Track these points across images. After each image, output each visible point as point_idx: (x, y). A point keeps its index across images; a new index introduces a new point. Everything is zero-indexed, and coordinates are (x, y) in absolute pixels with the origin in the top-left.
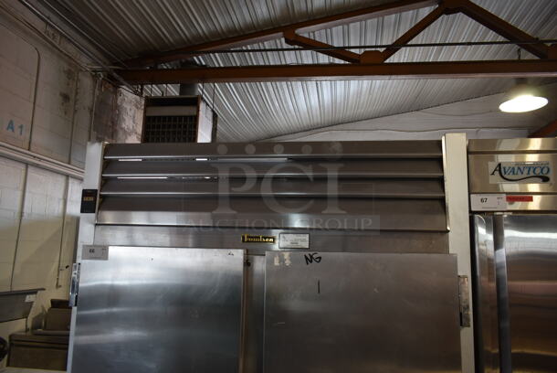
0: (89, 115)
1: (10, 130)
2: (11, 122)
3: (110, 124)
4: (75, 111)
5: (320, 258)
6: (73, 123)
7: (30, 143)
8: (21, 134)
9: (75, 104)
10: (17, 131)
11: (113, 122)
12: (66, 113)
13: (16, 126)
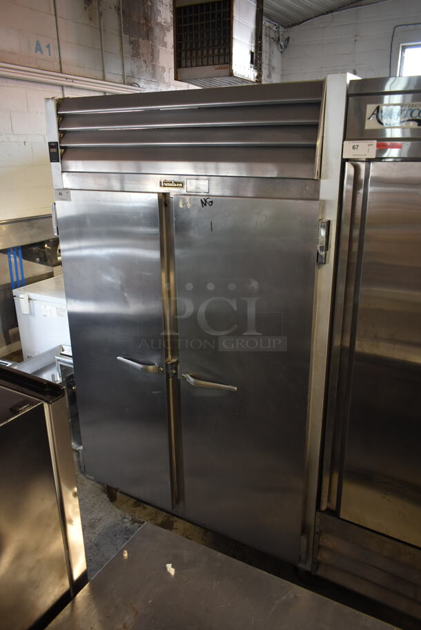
0: (116, 15)
1: (39, 52)
2: (38, 43)
3: (143, 21)
4: (101, 14)
5: (212, 202)
6: (100, 29)
7: (60, 62)
8: (50, 55)
9: (99, 5)
10: (46, 51)
11: (146, 19)
12: (91, 19)
13: (43, 46)
